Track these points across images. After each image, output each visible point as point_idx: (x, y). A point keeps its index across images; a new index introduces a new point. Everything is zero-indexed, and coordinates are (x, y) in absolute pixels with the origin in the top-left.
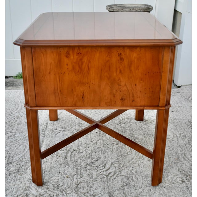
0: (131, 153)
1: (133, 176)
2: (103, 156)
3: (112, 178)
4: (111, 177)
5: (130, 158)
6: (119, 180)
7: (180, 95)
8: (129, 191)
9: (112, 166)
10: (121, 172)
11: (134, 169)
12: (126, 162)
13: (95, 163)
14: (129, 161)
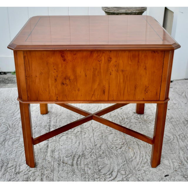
0: (136, 158)
2: (109, 162)
5: (136, 164)
7: (173, 91)
11: (140, 176)
12: (132, 169)
13: (102, 171)
14: (135, 168)
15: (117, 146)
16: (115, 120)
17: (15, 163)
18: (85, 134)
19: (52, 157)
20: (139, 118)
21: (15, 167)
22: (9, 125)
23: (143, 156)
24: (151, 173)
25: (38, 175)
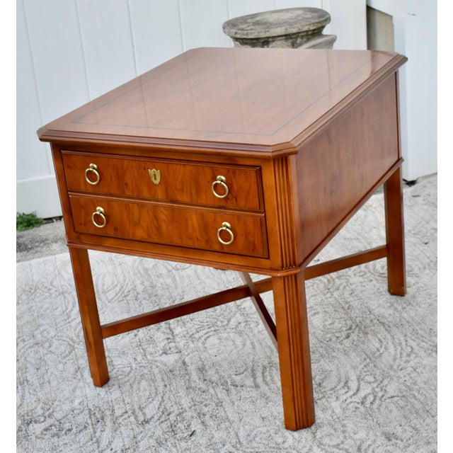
0: (386, 349)
1: (414, 392)
2: (333, 367)
3: (375, 405)
4: (371, 403)
5: (390, 360)
6: (392, 407)
7: (423, 202)
8: (422, 422)
9: (362, 383)
10: (385, 391)
11: (407, 378)
12: (386, 369)
13: (324, 384)
14: (391, 366)
15: (337, 335)
16: (313, 286)
17: (128, 407)
18: (258, 325)
19: (205, 380)
20: (366, 273)
21: (134, 413)
22: (72, 340)
23: (400, 344)
24: (427, 369)
25: (193, 417)
